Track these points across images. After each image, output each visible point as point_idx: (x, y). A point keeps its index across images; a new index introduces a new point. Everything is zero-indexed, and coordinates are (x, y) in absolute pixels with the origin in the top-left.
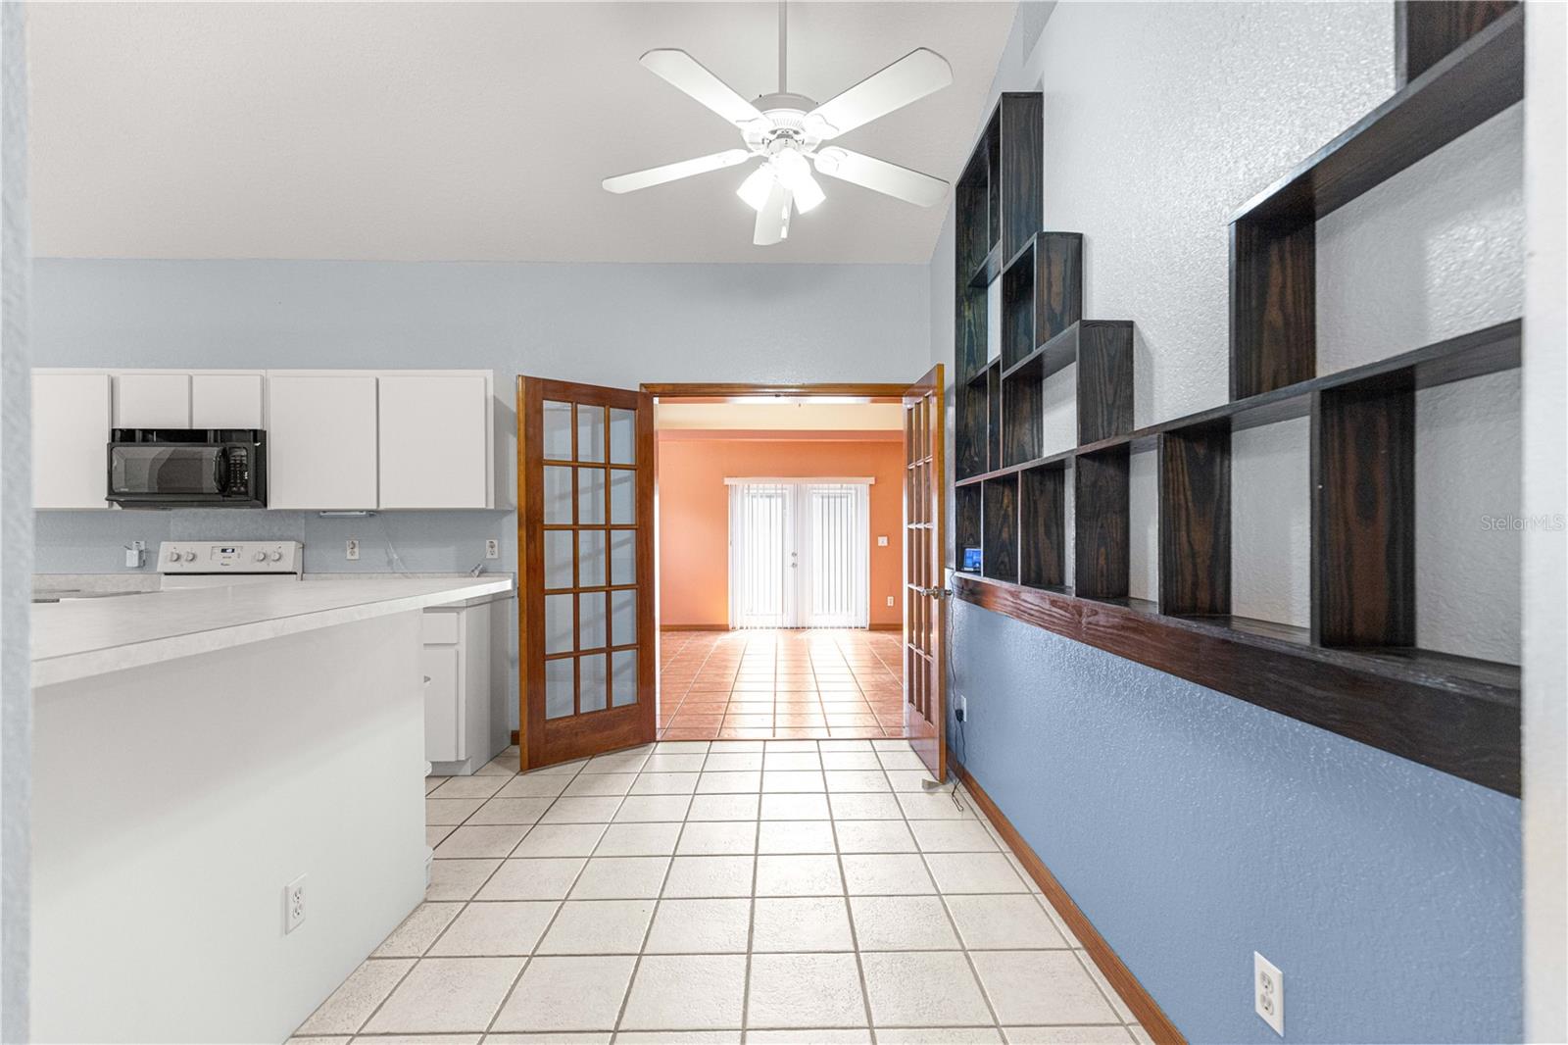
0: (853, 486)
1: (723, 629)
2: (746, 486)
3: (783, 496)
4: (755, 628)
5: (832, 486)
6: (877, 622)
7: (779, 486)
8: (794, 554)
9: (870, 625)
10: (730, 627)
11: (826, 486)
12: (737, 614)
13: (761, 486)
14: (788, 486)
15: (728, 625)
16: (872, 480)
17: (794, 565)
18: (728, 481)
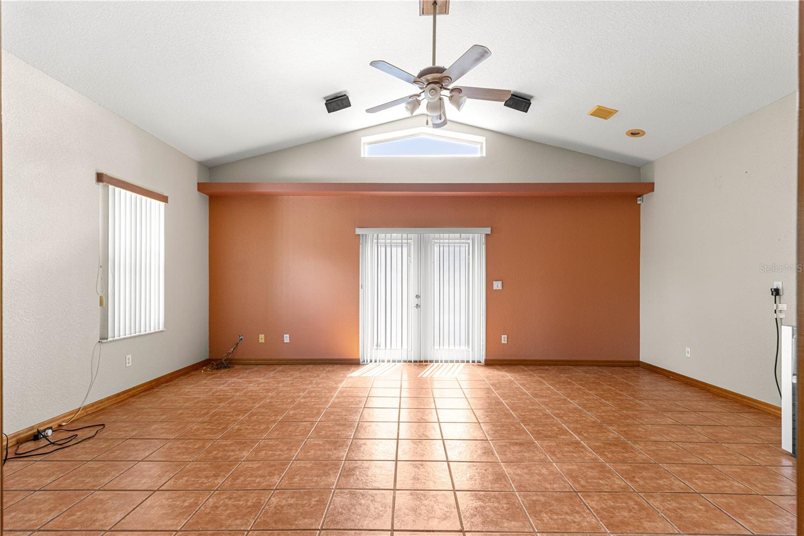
0: (471, 236)
1: (355, 363)
2: (375, 235)
3: (408, 244)
4: (383, 361)
5: (452, 235)
6: (492, 358)
7: (405, 236)
8: (418, 297)
9: (486, 360)
10: (361, 361)
11: (446, 235)
12: (366, 349)
13: (388, 235)
14: (411, 236)
15: (359, 360)
16: (488, 230)
17: (418, 306)
18: (358, 231)
